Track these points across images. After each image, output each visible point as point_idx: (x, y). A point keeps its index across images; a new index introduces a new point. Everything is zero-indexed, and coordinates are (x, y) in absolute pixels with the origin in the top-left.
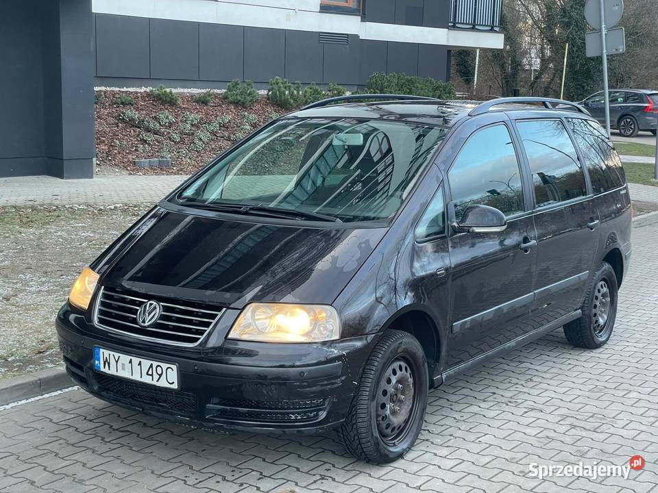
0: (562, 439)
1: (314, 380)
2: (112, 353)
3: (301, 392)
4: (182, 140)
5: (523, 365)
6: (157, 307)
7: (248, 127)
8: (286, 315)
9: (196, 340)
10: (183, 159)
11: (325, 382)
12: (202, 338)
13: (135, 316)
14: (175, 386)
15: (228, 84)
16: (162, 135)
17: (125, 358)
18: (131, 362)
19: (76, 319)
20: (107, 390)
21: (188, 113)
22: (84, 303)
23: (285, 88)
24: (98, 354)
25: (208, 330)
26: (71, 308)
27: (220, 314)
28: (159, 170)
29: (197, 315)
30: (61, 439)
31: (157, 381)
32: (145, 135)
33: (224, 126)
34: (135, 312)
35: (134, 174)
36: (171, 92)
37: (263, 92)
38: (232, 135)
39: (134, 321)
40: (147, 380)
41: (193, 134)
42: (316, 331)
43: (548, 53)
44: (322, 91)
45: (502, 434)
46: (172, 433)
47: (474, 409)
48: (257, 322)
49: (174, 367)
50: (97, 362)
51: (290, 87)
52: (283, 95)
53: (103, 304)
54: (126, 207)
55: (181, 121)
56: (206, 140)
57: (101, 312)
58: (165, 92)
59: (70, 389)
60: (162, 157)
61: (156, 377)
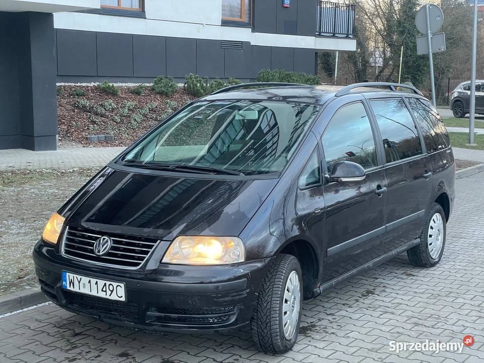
0: (409, 334)
1: (226, 292)
2: (75, 276)
3: (216, 301)
4: (122, 121)
5: (378, 280)
6: (109, 240)
7: (170, 111)
8: (204, 244)
9: (138, 264)
10: (123, 134)
11: (235, 294)
12: (143, 262)
13: (92, 248)
14: (123, 299)
15: (155, 79)
16: (107, 117)
17: (85, 280)
18: (90, 282)
19: (48, 251)
20: (72, 303)
21: (126, 101)
22: (54, 239)
23: (197, 81)
24: (66, 277)
25: (147, 257)
26: (44, 243)
27: (156, 245)
28: (105, 144)
29: (138, 245)
30: (37, 341)
31: (110, 296)
32: (94, 118)
33: (152, 110)
34: (92, 245)
35: (87, 147)
36: (113, 86)
37: (181, 85)
38: (158, 117)
39: (92, 251)
40: (102, 295)
41: (129, 116)
42: (227, 256)
43: (388, 54)
44: (224, 83)
46: (120, 335)
47: (343, 313)
48: (183, 251)
49: (122, 285)
50: (64, 283)
51: (200, 81)
52: (195, 87)
53: (68, 239)
54: (81, 171)
55: (121, 107)
56: (139, 120)
57: (67, 245)
58: (109, 85)
59: (43, 304)
60: (107, 134)
61: (109, 292)
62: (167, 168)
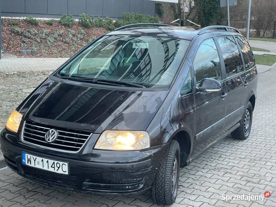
0: (245, 188)
1: (138, 169)
2: (32, 156)
3: (132, 175)
4: (41, 41)
7: (71, 36)
8: (122, 136)
9: (78, 149)
10: (42, 50)
11: (144, 170)
12: (81, 148)
13: (44, 137)
14: (67, 173)
15: (61, 16)
16: (32, 39)
17: (39, 159)
18: (42, 161)
19: (8, 136)
20: (29, 174)
21: (44, 29)
22: (15, 129)
23: (87, 18)
24: (25, 156)
25: (84, 144)
26: (7, 131)
27: (90, 136)
28: (31, 55)
29: (76, 136)
31: (57, 170)
32: (24, 39)
33: (60, 35)
34: (44, 135)
35: (20, 57)
36: (35, 19)
37: (77, 20)
38: (64, 40)
39: (44, 139)
40: (52, 170)
41: (46, 39)
42: (138, 144)
43: (193, 4)
44: (103, 20)
45: (218, 186)
46: (59, 192)
47: (200, 173)
48: (108, 140)
49: (66, 164)
50: (24, 160)
51: (89, 18)
52: (86, 22)
53: (25, 130)
54: (19, 73)
55: (40, 33)
56: (52, 42)
57: (25, 134)
58: (33, 19)
59: (4, 168)
60: (32, 49)
61: (56, 168)
62: (92, 81)
